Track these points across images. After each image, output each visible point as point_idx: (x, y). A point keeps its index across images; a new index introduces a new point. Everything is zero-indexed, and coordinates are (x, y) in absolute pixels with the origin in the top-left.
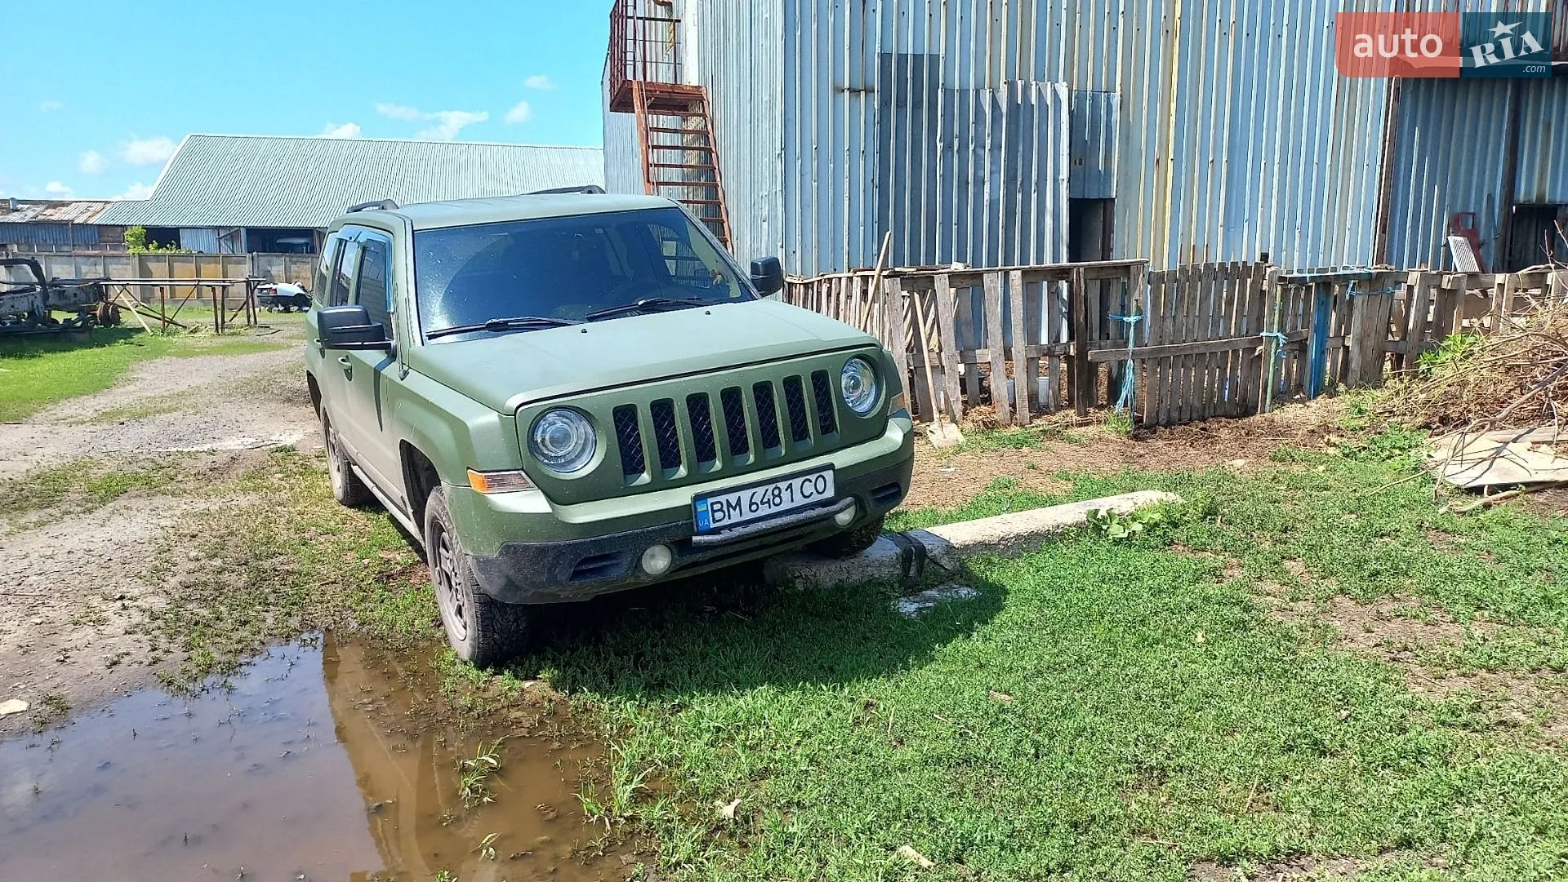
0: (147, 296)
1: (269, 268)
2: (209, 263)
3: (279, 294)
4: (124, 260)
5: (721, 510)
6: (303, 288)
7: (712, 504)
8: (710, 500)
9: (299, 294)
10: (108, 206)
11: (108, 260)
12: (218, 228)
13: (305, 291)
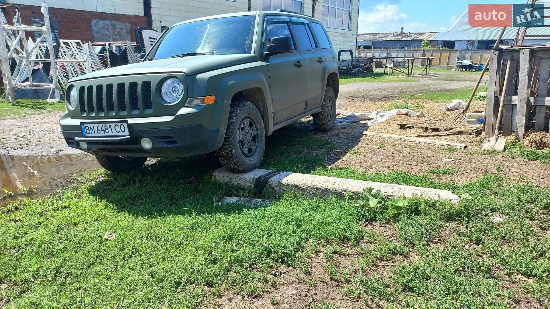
0: (423, 64)
1: (465, 55)
2: (445, 53)
3: (462, 64)
4: (419, 51)
5: (88, 130)
6: (472, 62)
7: (86, 127)
8: (85, 125)
9: (470, 65)
10: (437, 34)
11: (414, 52)
12: (468, 41)
13: (473, 63)
